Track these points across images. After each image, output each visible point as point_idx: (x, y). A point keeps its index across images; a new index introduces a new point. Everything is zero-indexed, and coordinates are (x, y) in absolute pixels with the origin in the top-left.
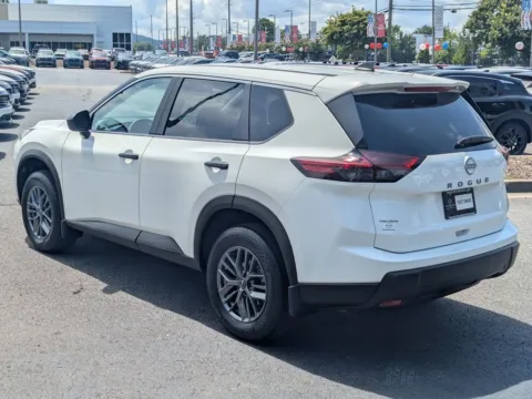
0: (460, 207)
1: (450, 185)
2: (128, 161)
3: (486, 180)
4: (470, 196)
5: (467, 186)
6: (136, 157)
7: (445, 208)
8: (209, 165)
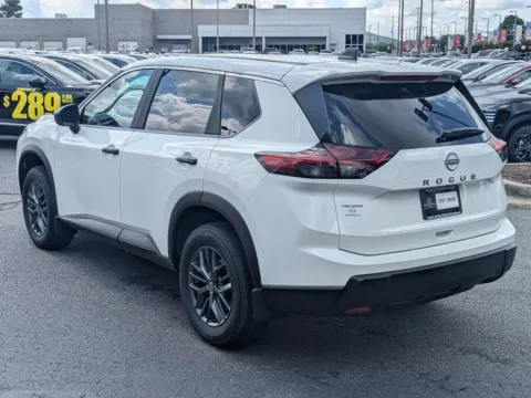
0: (440, 206)
1: (426, 182)
2: (110, 156)
3: (473, 177)
4: (454, 194)
5: (449, 183)
6: (116, 152)
7: (423, 207)
8: (181, 161)
